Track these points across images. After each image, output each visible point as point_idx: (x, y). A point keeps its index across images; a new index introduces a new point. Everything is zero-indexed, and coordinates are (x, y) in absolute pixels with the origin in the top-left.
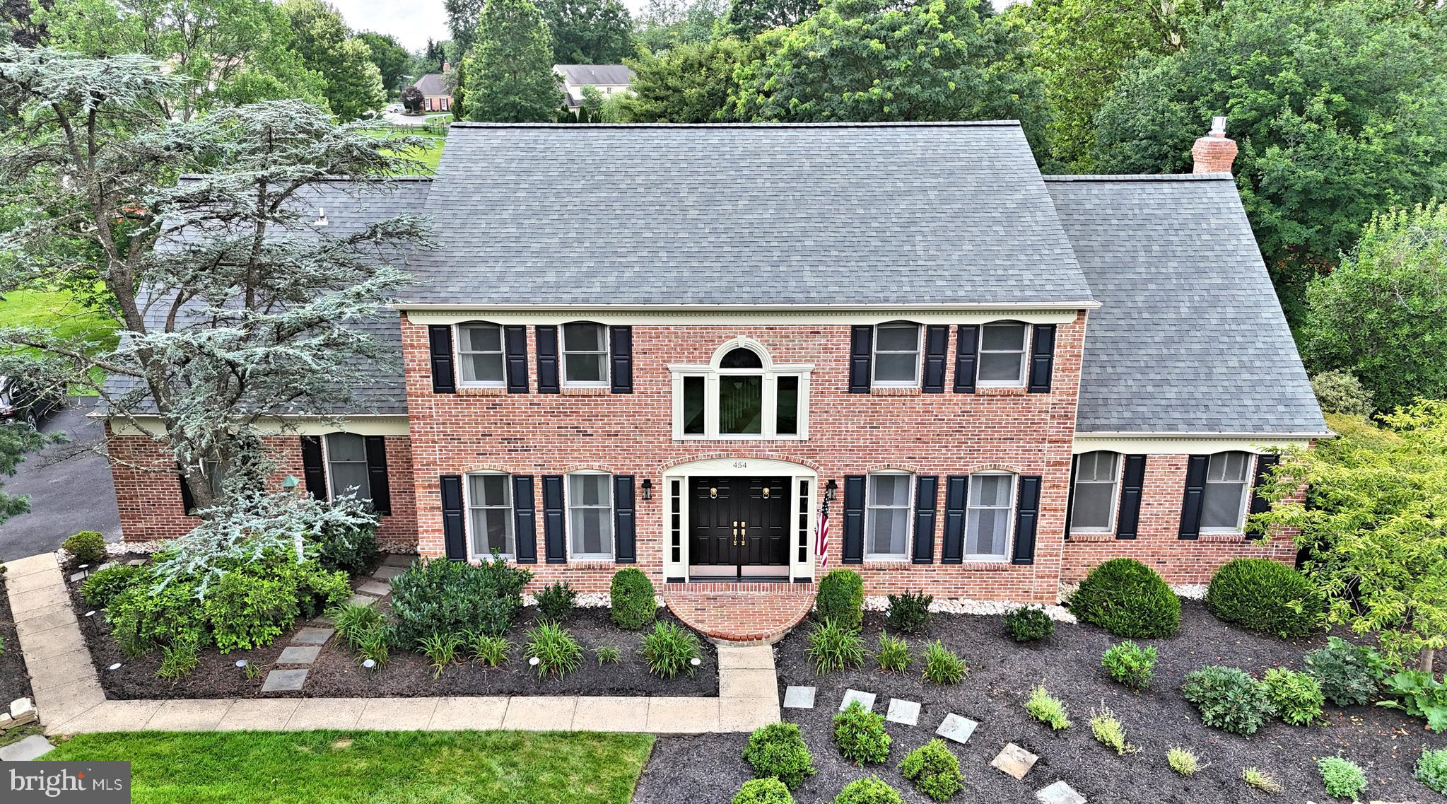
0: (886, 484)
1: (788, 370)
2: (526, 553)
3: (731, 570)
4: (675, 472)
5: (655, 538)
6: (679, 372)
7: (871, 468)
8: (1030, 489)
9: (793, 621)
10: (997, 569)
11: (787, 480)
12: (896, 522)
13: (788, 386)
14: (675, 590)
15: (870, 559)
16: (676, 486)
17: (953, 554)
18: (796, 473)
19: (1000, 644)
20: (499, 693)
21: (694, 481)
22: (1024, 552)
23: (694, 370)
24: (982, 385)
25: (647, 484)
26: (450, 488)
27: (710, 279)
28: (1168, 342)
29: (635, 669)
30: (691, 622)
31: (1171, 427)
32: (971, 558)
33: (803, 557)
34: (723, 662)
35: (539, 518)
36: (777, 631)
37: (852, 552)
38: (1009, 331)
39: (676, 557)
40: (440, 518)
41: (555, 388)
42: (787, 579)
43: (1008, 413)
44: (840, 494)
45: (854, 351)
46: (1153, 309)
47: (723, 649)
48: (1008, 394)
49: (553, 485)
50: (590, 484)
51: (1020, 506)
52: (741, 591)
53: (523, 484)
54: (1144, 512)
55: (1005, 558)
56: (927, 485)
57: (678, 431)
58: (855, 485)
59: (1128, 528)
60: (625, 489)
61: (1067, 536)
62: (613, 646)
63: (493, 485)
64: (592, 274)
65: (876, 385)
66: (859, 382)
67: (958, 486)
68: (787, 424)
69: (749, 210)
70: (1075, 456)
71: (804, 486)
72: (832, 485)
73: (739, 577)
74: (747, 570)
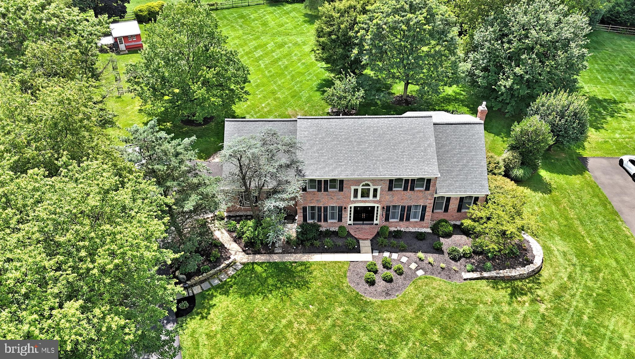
0: (395, 207)
1: (375, 187)
2: (319, 220)
3: (362, 222)
4: (351, 205)
5: (346, 217)
6: (353, 188)
7: (391, 204)
8: (424, 208)
9: (375, 234)
10: (417, 222)
11: (374, 207)
12: (396, 213)
13: (375, 190)
14: (350, 226)
15: (391, 220)
16: (351, 208)
17: (408, 219)
18: (376, 205)
19: (415, 239)
20: (319, 253)
21: (355, 207)
22: (422, 219)
23: (356, 187)
24: (416, 189)
25: (345, 208)
26: (304, 209)
27: (360, 169)
28: (460, 170)
29: (344, 247)
30: (354, 235)
31: (456, 192)
32: (411, 220)
33: (377, 220)
34: (361, 245)
35: (322, 214)
36: (371, 237)
37: (387, 219)
38: (422, 180)
39: (350, 220)
40: (302, 214)
41: (327, 191)
42: (373, 224)
43: (421, 195)
44: (385, 210)
45: (389, 184)
46: (458, 162)
47: (361, 241)
48: (421, 191)
49: (326, 208)
50: (333, 208)
51: (422, 211)
52: (364, 226)
53: (319, 208)
54: (450, 207)
55: (418, 220)
56: (403, 208)
57: (352, 198)
58: (388, 208)
59: (446, 210)
60: (341, 209)
61: (433, 211)
62: (340, 242)
63: (313, 208)
64: (335, 168)
65: (394, 189)
66: (390, 189)
67: (409, 208)
68: (375, 196)
69: (368, 148)
70: (435, 198)
71: (378, 207)
72: (383, 208)
73: (363, 224)
74: (365, 222)
